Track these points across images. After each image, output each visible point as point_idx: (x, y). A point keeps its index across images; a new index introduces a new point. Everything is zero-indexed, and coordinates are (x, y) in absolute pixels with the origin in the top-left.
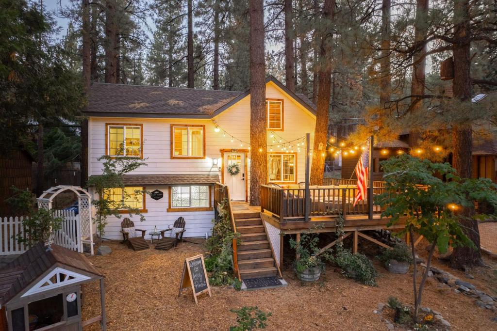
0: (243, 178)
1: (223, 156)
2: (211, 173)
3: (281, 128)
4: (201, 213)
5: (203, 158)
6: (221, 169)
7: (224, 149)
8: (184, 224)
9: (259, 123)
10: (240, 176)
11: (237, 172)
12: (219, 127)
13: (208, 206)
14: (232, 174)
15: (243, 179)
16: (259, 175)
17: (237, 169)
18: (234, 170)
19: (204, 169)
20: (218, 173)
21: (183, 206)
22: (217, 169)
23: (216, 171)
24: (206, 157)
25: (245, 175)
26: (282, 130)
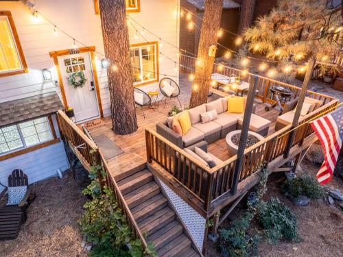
0: (93, 87)
1: (56, 62)
2: (44, 92)
3: (137, 8)
4: (43, 150)
5: (24, 72)
6: (58, 84)
7: (56, 52)
8: (26, 178)
9: (117, 13)
10: (87, 85)
11: (82, 82)
12: (38, 14)
13: (51, 138)
14: (76, 85)
15: (93, 89)
16: (124, 94)
17: (81, 77)
18: (78, 80)
19: (30, 89)
20: (54, 89)
21: (11, 149)
22: (52, 85)
23: (50, 88)
24: (29, 69)
25: (95, 83)
26: (138, 11)
